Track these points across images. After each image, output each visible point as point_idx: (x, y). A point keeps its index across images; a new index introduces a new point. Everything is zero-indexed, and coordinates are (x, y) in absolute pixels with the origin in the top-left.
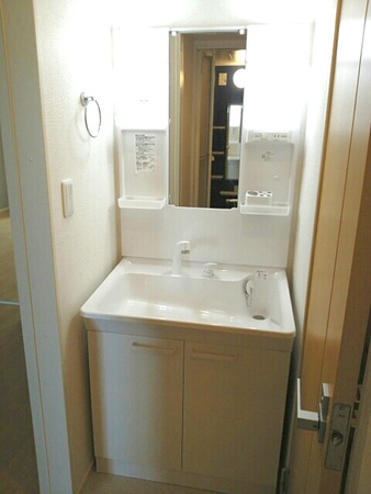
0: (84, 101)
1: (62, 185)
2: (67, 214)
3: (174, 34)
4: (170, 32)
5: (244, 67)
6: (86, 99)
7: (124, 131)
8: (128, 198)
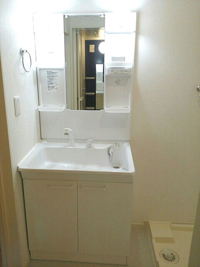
0: (22, 52)
1: (14, 99)
2: (17, 114)
3: (66, 17)
4: (64, 16)
5: (104, 41)
6: (23, 51)
7: (40, 69)
8: (44, 106)
